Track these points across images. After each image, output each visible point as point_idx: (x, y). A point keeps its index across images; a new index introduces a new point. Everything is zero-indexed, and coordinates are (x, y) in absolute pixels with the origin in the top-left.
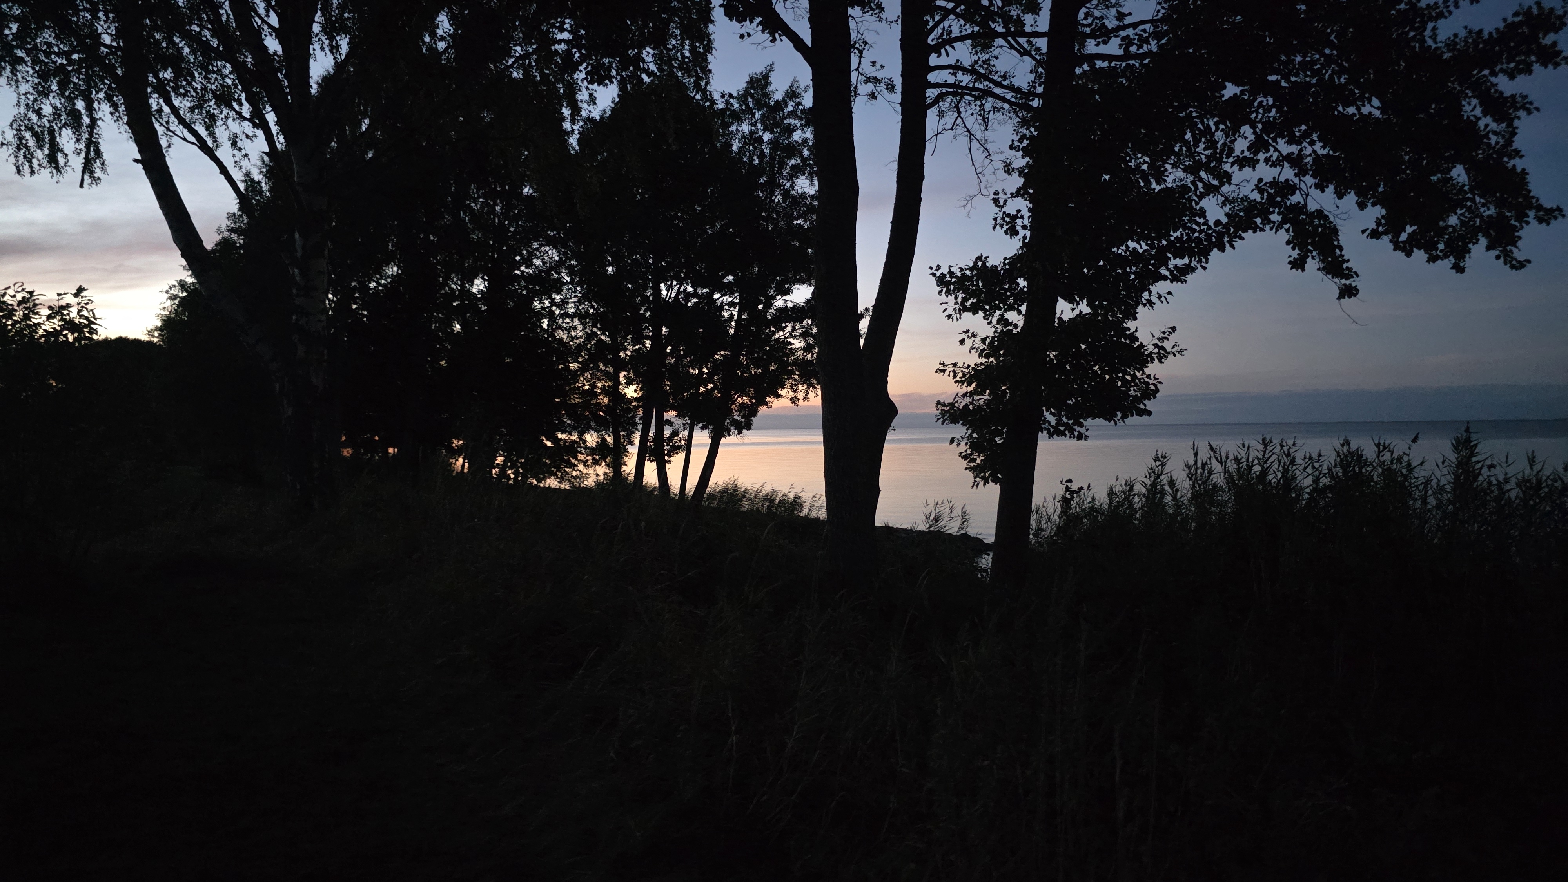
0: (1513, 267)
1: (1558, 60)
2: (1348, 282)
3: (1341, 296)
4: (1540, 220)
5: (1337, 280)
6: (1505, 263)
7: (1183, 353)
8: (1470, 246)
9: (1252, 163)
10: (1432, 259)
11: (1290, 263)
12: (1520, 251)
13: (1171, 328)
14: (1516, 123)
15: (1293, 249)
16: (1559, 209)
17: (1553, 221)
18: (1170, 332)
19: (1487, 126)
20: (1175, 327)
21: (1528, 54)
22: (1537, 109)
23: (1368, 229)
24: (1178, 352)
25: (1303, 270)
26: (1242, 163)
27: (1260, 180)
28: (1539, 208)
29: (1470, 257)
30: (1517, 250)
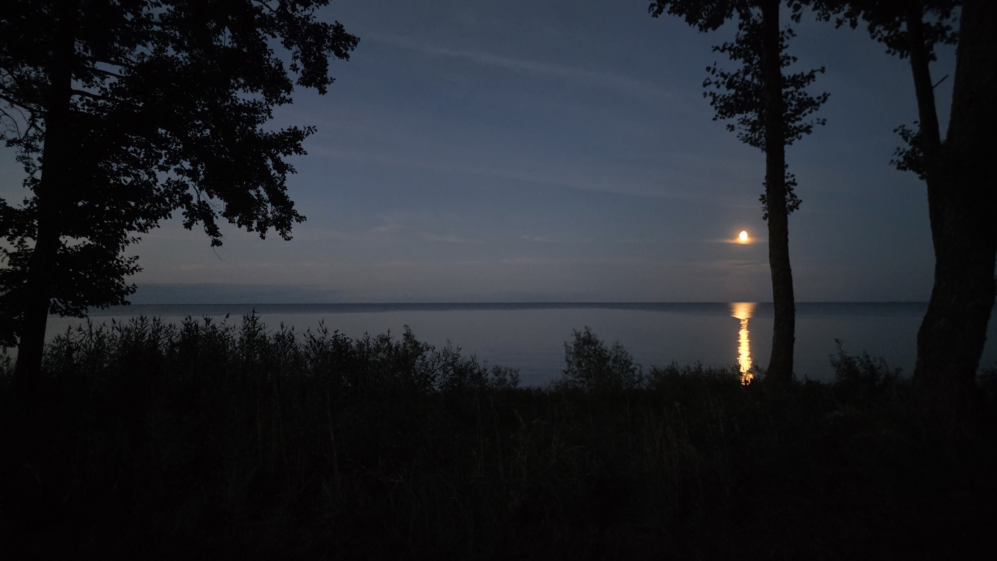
0: (286, 239)
1: (301, 152)
2: (216, 238)
3: (213, 245)
4: (297, 221)
5: (212, 236)
6: (283, 237)
7: (141, 271)
8: (268, 227)
9: (166, 169)
10: (250, 230)
11: (184, 224)
12: (291, 233)
13: (136, 257)
14: (286, 175)
15: (186, 217)
16: (305, 217)
17: (302, 222)
18: (135, 259)
19: (275, 174)
20: (138, 256)
21: (291, 147)
22: (296, 172)
23: (221, 212)
24: (139, 270)
25: (190, 229)
26: (161, 168)
27: (169, 179)
28: (297, 215)
29: (267, 232)
30: (290, 232)
